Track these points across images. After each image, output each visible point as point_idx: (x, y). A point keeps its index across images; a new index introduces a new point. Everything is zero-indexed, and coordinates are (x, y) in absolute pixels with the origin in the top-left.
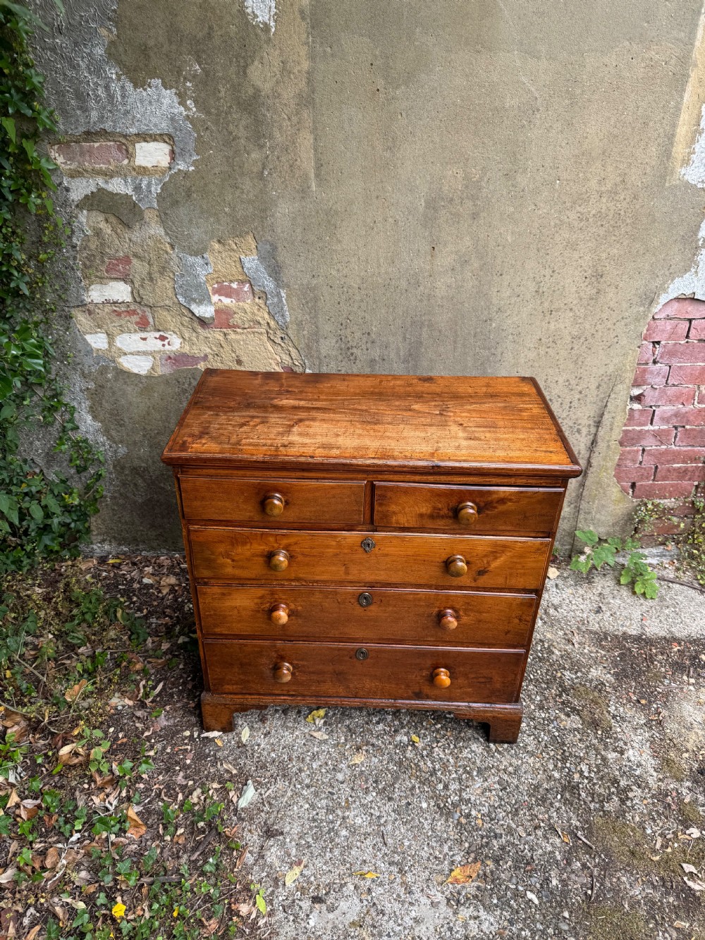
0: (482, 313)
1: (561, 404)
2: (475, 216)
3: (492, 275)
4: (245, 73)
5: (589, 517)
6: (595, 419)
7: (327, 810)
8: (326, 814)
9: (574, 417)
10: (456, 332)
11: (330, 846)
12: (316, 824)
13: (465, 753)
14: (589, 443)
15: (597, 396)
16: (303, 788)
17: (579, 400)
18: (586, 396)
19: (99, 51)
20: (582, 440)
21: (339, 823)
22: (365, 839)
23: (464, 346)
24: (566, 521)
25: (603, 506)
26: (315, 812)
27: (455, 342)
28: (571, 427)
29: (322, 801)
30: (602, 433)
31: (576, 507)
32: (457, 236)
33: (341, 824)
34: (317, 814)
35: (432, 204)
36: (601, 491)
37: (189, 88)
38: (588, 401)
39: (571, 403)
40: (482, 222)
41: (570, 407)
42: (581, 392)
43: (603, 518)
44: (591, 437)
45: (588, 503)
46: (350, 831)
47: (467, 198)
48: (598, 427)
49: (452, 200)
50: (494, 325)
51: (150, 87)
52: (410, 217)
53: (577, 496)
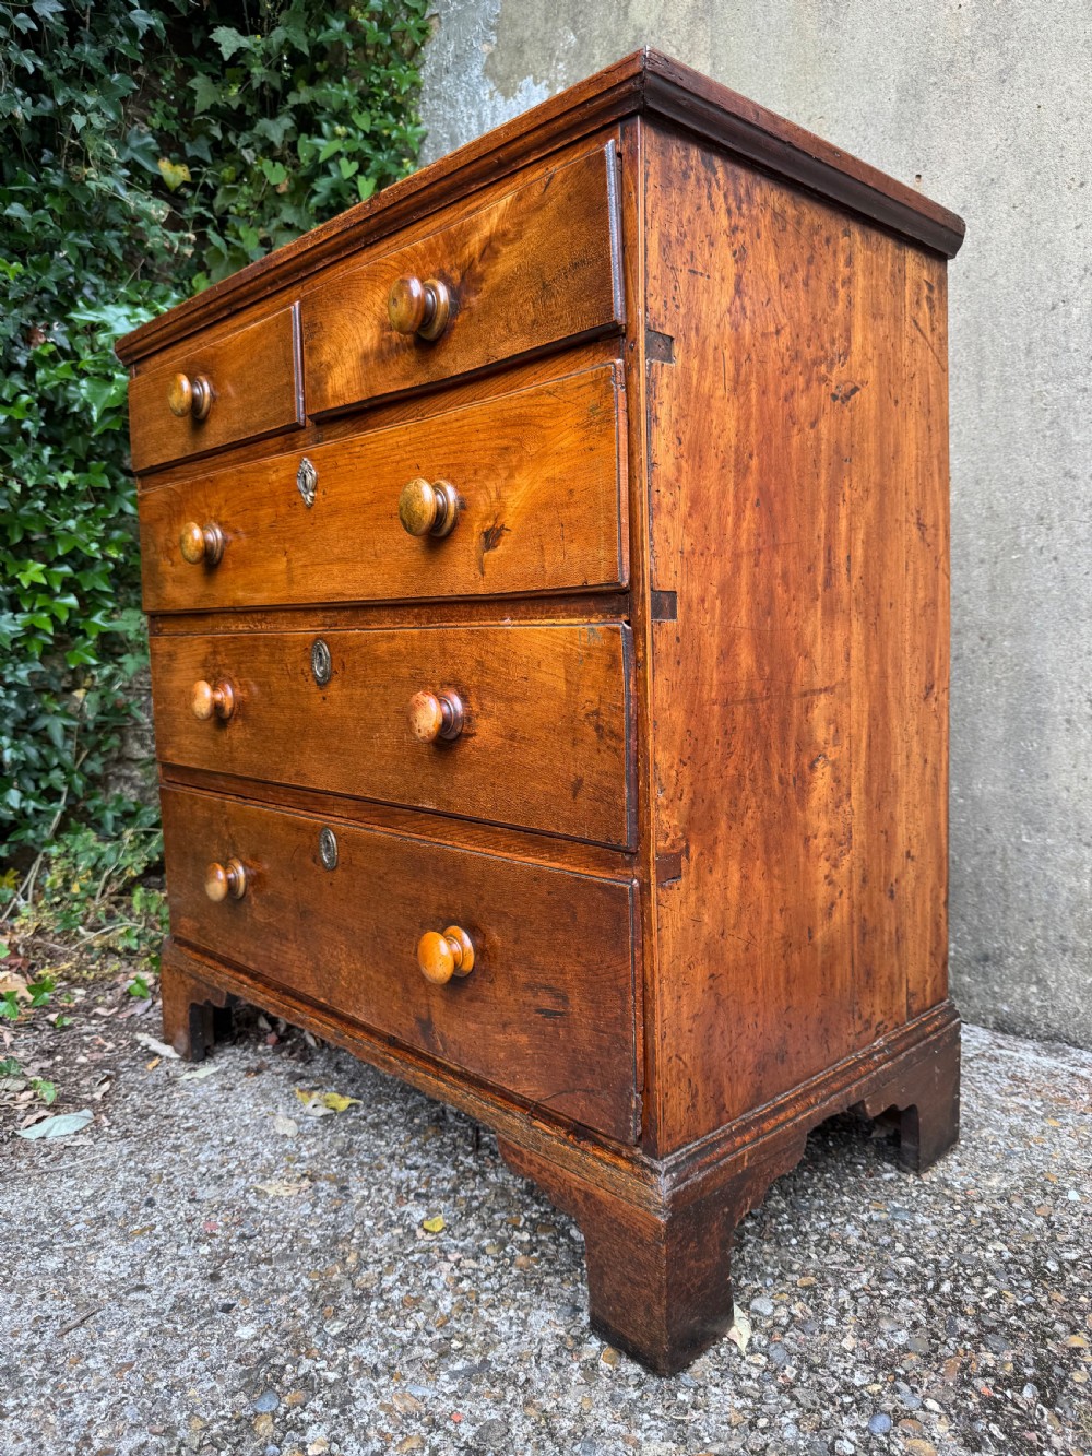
0: (1042, 291)
2: (1003, 77)
3: (1058, 191)
4: (626, 14)
7: (100, 1217)
10: (979, 351)
13: (501, 1319)
16: (131, 1170)
19: (477, 71)
21: (76, 1244)
22: (55, 1297)
23: (1003, 381)
27: (980, 376)
29: (118, 1202)
32: (968, 135)
33: (73, 1249)
34: (76, 1212)
35: (911, 92)
37: (560, 71)
40: (1021, 82)
46: (64, 1268)
47: (985, 45)
49: (952, 63)
50: (1076, 312)
51: (520, 91)
52: (870, 132)
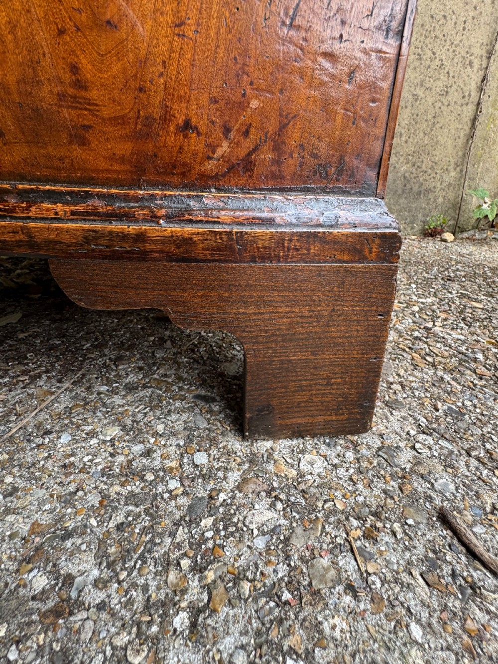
1: (455, 23)
5: (473, 184)
6: (488, 47)
7: (189, 440)
8: (185, 450)
9: (467, 44)
11: (195, 592)
12: (135, 487)
14: (480, 80)
15: (492, 14)
16: (114, 392)
17: (473, 18)
18: (481, 13)
20: (473, 76)
21: (234, 477)
22: (370, 535)
24: (451, 188)
25: (487, 169)
26: (138, 448)
28: (464, 58)
29: (174, 417)
30: (494, 67)
31: (461, 171)
33: (245, 481)
34: (148, 453)
36: (487, 151)
38: (482, 20)
39: (465, 22)
41: (464, 29)
42: (475, 8)
43: (486, 186)
44: (482, 73)
45: (474, 165)
46: (290, 505)
48: (489, 58)
53: (464, 155)
